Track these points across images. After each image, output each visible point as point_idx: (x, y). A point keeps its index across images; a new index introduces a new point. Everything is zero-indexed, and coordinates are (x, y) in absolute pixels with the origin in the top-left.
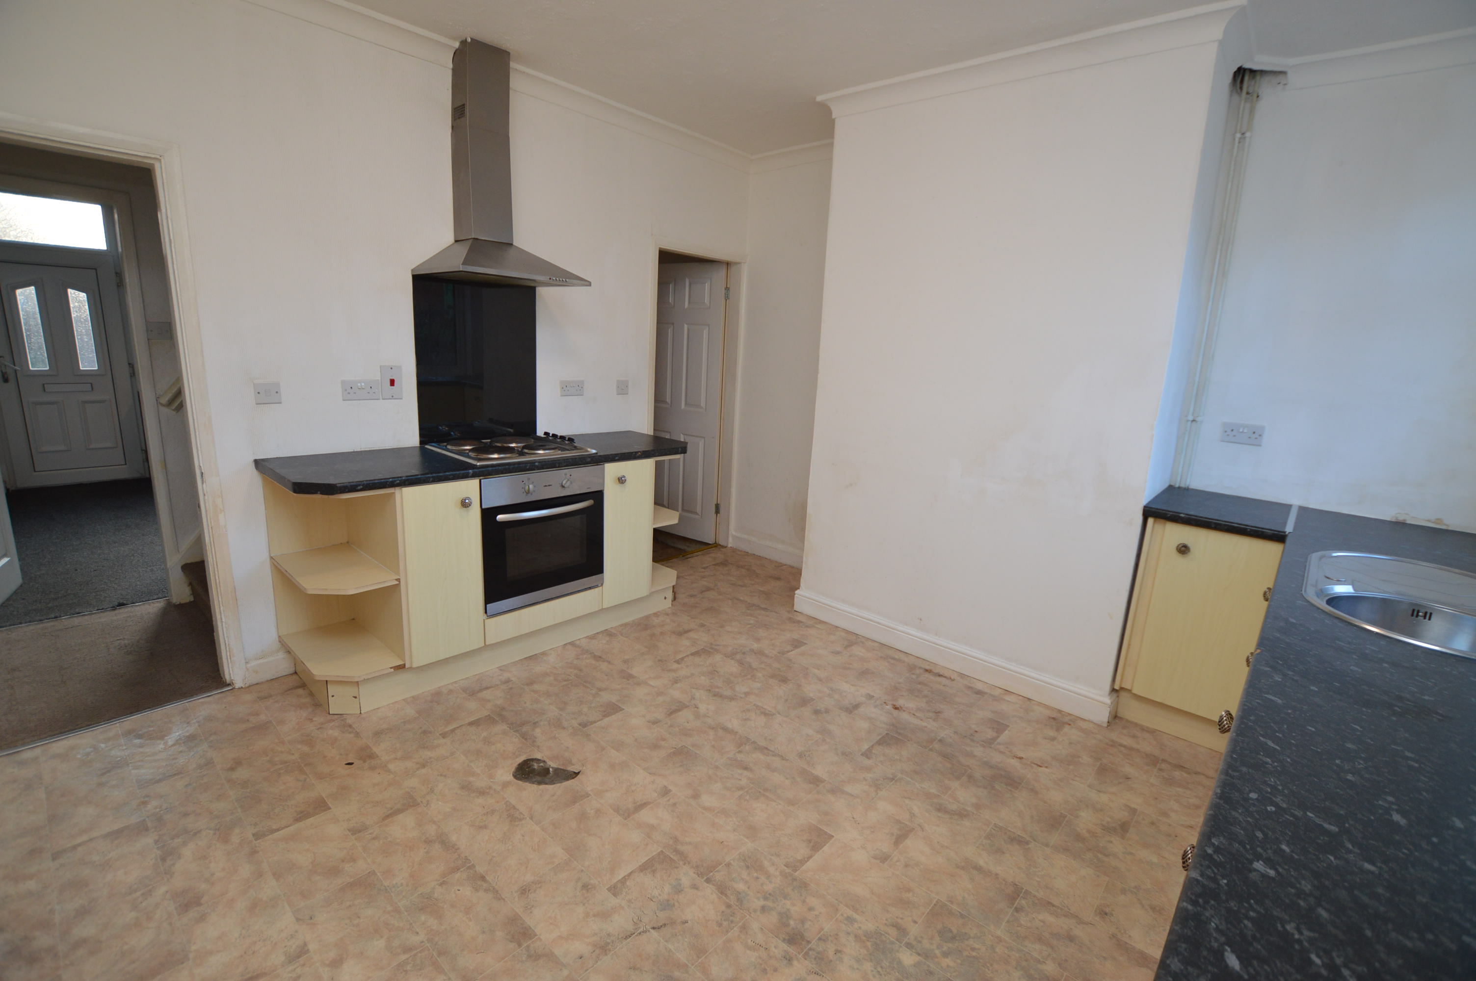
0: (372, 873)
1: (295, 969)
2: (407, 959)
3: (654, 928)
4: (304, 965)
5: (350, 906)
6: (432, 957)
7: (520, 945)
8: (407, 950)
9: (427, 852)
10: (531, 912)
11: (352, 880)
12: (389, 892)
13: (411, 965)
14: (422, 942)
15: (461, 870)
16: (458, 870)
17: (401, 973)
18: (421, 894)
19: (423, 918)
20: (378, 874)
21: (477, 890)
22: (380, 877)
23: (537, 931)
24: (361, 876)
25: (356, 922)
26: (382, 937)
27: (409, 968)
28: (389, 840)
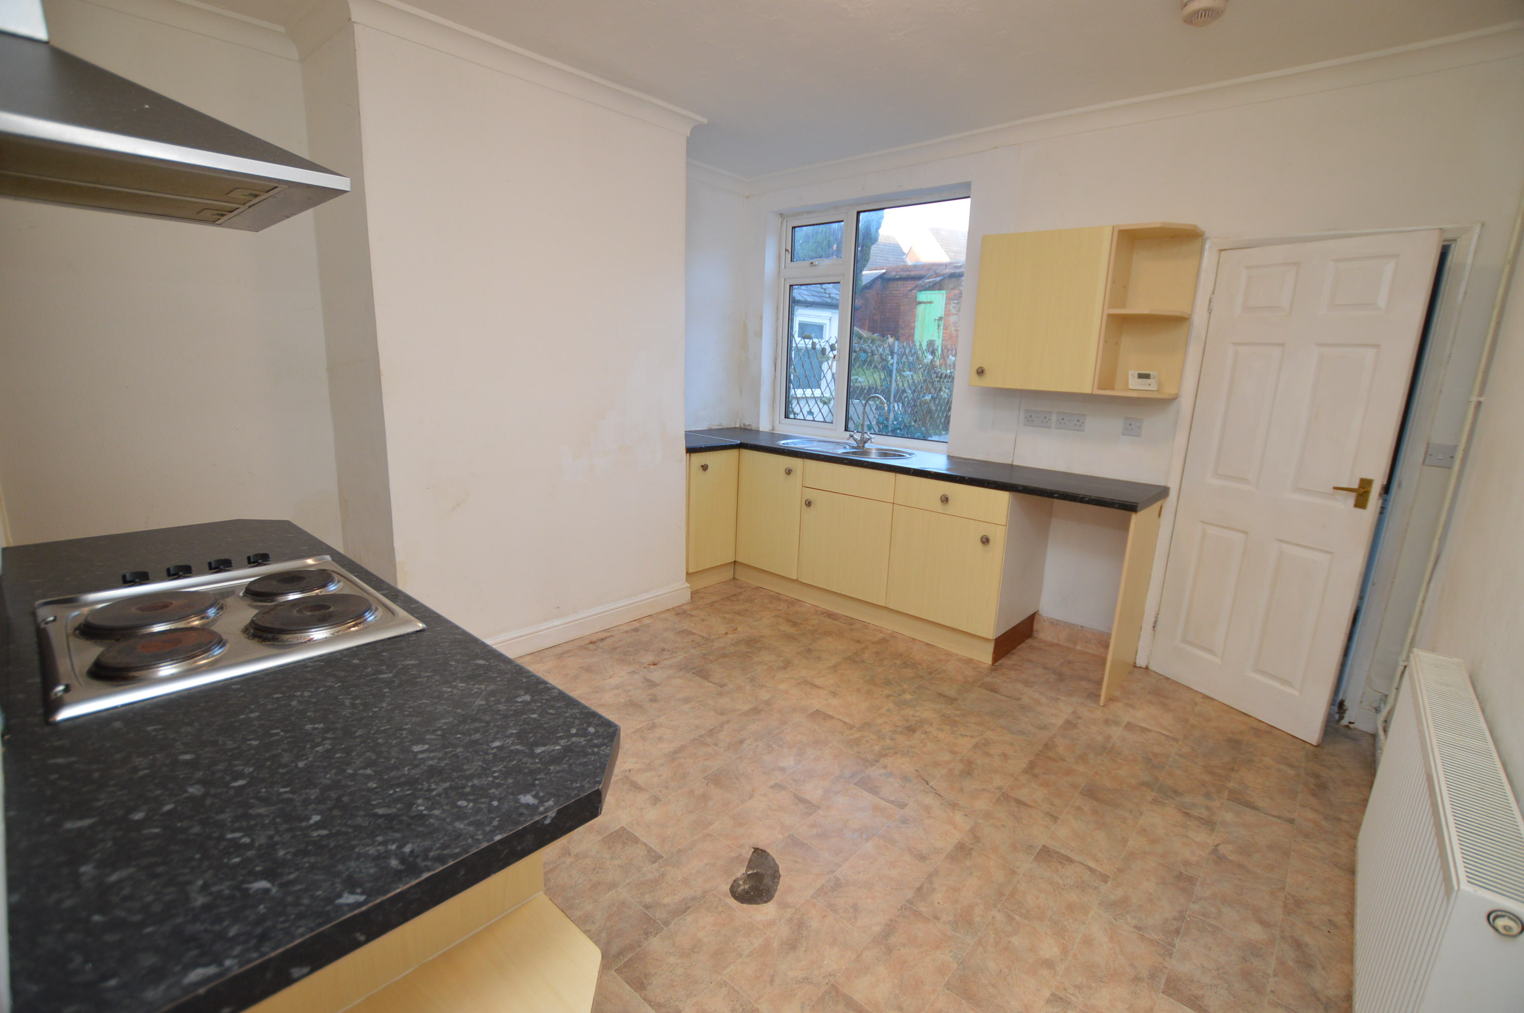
0: (948, 986)
1: (1073, 994)
2: (1018, 915)
3: (928, 784)
4: (1065, 989)
5: (993, 986)
6: (1008, 899)
7: (972, 849)
8: (1011, 919)
9: (904, 945)
10: (941, 849)
11: (963, 1001)
12: (963, 959)
13: (1021, 910)
14: (999, 911)
15: (915, 908)
16: (917, 911)
17: (1030, 914)
18: (954, 931)
19: (977, 919)
20: (947, 979)
21: (934, 890)
22: (950, 976)
23: (956, 841)
24: (955, 996)
25: (1006, 971)
26: (1009, 942)
27: (1024, 911)
28: (898, 992)
